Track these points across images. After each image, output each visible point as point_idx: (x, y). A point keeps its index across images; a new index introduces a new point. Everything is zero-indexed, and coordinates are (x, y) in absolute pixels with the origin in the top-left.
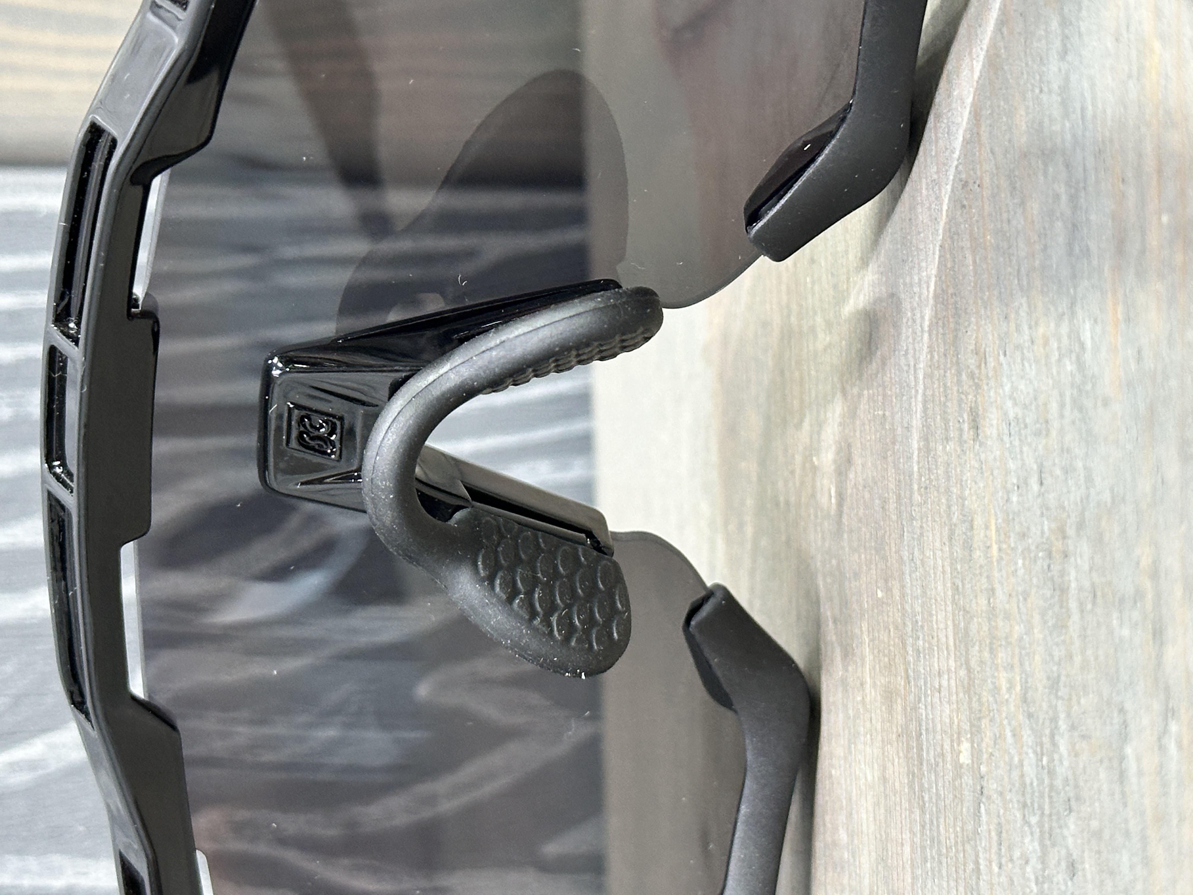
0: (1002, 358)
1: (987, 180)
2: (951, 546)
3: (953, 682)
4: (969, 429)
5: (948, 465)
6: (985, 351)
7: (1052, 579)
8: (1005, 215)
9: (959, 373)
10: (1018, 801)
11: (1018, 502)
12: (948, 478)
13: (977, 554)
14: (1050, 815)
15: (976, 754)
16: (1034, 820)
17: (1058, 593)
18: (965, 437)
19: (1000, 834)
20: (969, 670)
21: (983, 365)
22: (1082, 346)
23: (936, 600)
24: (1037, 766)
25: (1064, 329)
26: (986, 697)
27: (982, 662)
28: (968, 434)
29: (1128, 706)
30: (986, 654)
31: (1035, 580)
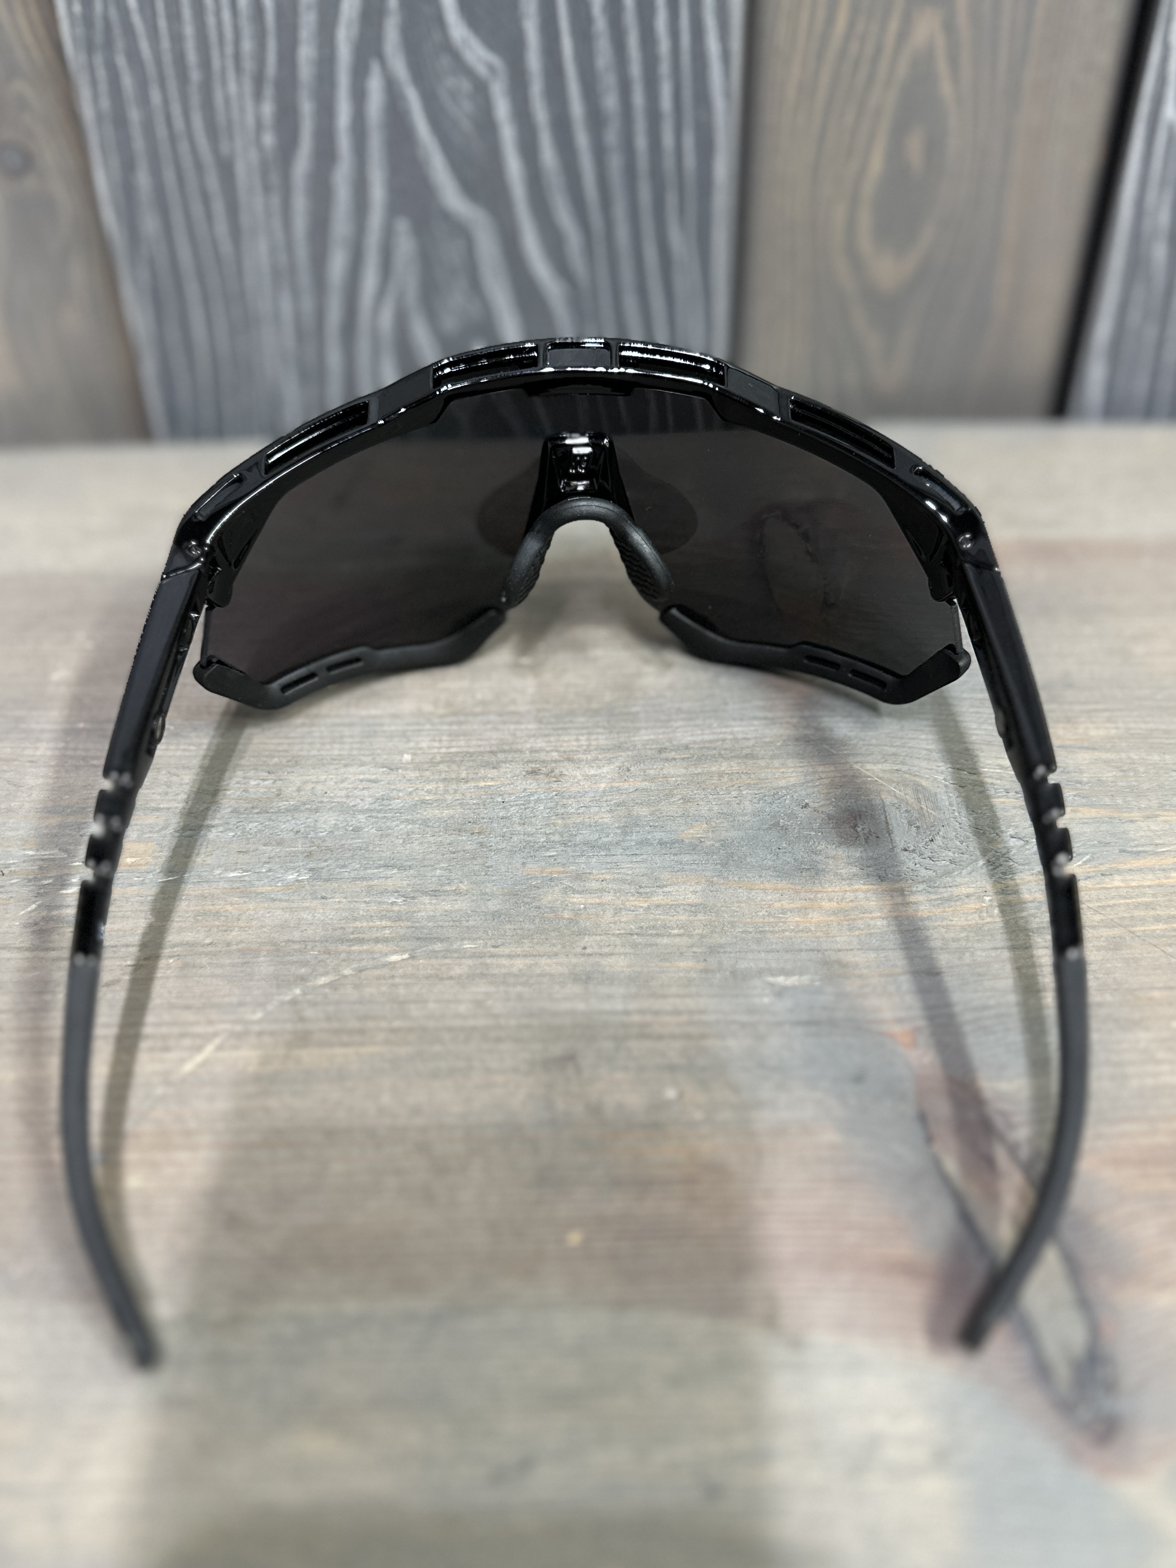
0: (555, 793)
1: (626, 785)
2: (489, 752)
3: (436, 750)
4: (532, 768)
5: (521, 752)
6: (560, 781)
7: (465, 824)
8: (609, 798)
9: (556, 761)
10: (384, 795)
11: (497, 802)
12: (515, 752)
13: (482, 772)
14: (378, 818)
15: (406, 767)
16: (377, 805)
17: (459, 827)
18: (530, 765)
19: (375, 781)
20: (439, 763)
21: (555, 779)
22: (548, 849)
23: (469, 740)
24: (397, 809)
25: (557, 838)
26: (428, 773)
27: (440, 772)
29: (412, 872)
30: (443, 776)
31: (466, 812)
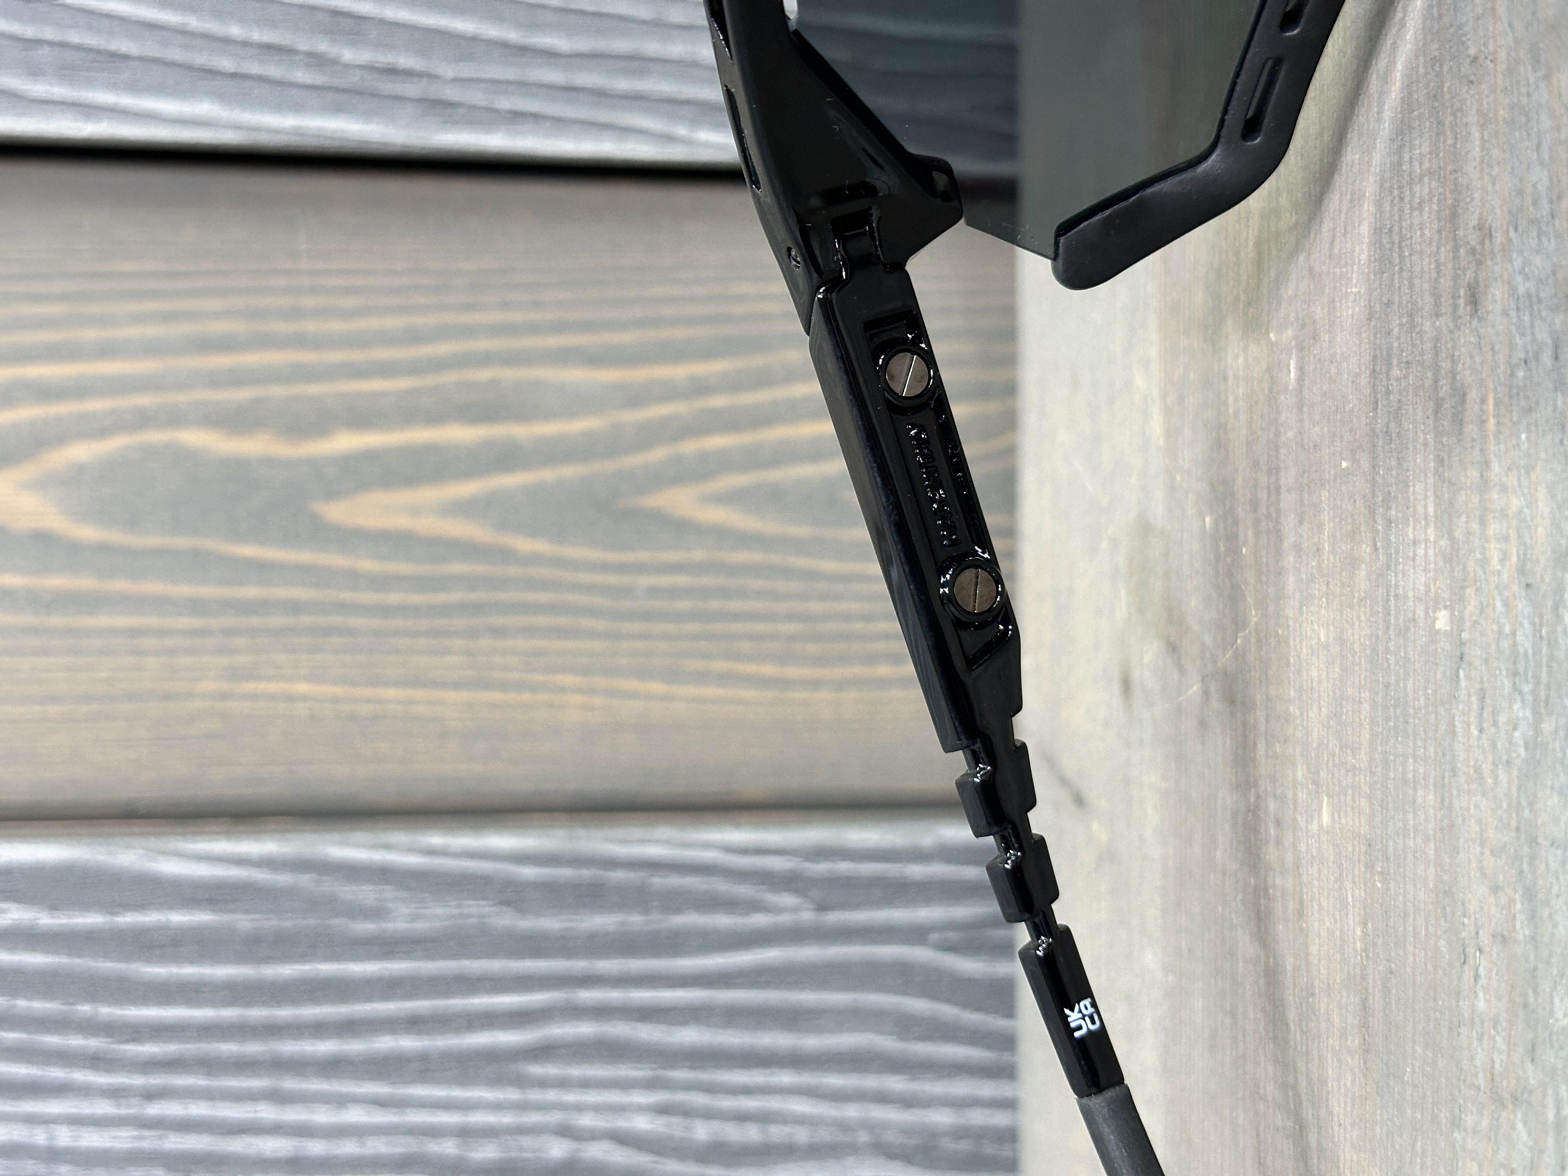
0: (1512, 234)
1: (1502, 54)
2: (1436, 420)
3: (1431, 552)
4: (1466, 305)
5: (1437, 340)
6: (1491, 227)
8: (1524, 90)
9: (1456, 249)
10: (1508, 670)
11: (1525, 378)
12: (1437, 354)
13: (1469, 427)
15: (1458, 622)
16: (1526, 688)
18: (1460, 312)
19: (1482, 699)
20: (1452, 539)
21: (1487, 241)
23: (1414, 471)
24: (1534, 636)
28: (1464, 309)
31: (1542, 454)
